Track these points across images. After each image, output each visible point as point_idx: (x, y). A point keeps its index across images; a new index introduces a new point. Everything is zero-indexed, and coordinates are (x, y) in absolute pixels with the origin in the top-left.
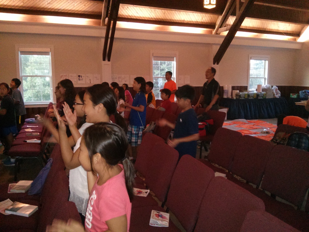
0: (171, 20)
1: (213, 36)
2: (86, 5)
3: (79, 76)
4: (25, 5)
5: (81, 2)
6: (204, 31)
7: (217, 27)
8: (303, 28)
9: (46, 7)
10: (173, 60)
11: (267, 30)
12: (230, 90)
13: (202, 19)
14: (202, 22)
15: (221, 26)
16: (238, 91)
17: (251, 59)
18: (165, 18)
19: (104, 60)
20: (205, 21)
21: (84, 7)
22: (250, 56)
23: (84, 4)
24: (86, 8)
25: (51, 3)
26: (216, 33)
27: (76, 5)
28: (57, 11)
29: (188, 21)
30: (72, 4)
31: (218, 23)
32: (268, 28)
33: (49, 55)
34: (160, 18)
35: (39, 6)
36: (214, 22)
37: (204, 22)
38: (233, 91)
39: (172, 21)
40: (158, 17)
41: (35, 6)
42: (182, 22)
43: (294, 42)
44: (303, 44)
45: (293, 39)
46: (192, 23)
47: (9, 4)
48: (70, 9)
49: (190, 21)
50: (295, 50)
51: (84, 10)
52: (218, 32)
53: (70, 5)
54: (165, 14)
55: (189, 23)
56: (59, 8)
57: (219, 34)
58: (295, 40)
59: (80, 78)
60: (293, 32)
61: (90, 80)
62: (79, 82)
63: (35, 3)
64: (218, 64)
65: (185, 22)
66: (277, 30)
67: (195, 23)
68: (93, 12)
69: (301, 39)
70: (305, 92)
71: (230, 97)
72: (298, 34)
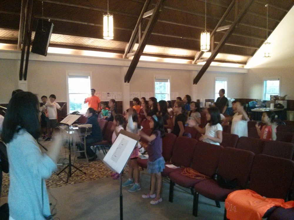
0: (167, 54)
1: (193, 65)
2: (116, 44)
3: (108, 93)
4: (75, 43)
5: (113, 42)
6: (187, 61)
7: (196, 59)
8: (248, 58)
9: (89, 44)
10: (168, 82)
11: (226, 60)
12: (204, 102)
13: (187, 54)
14: (186, 56)
15: (198, 59)
16: (210, 103)
17: (216, 81)
18: (164, 53)
19: (125, 82)
21: (114, 45)
22: (216, 78)
23: (114, 44)
24: (115, 46)
25: (93, 42)
26: (195, 63)
27: (110, 43)
28: (95, 47)
30: (107, 43)
31: (197, 56)
33: (88, 78)
34: (161, 53)
35: (85, 44)
36: (194, 55)
37: (188, 56)
38: (206, 103)
40: (159, 53)
41: (82, 43)
42: (174, 56)
43: (242, 68)
44: (249, 70)
45: (242, 66)
46: (180, 56)
47: (65, 42)
48: (105, 46)
50: (244, 74)
51: (114, 47)
53: (106, 44)
55: (178, 56)
56: (98, 46)
57: (197, 63)
58: (243, 67)
59: (109, 95)
60: (242, 61)
61: (115, 96)
62: (108, 98)
63: (82, 42)
64: (196, 84)
65: (176, 56)
66: (232, 60)
67: (185, 56)
68: (118, 49)
69: (247, 67)
70: (253, 103)
71: (205, 107)
72: (245, 63)
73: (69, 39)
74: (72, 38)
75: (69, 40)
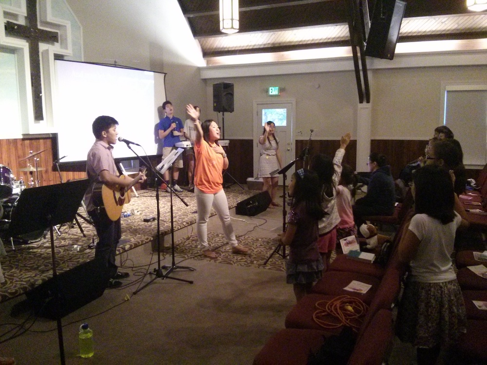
73: (446, 22)
74: (452, 18)
75: (446, 24)
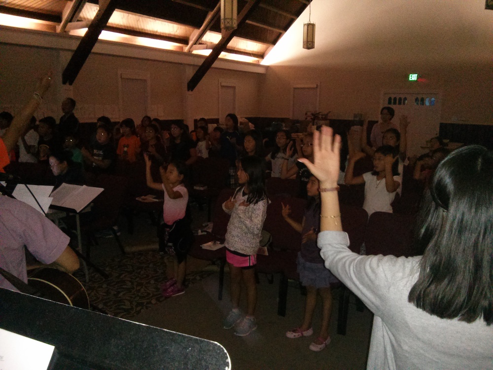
0: (142, 29)
1: (188, 54)
6: (175, 46)
7: (191, 43)
8: (268, 48)
11: (235, 49)
13: (176, 31)
14: (175, 35)
15: (195, 44)
18: (137, 27)
19: (64, 83)
20: (178, 34)
29: (160, 33)
31: (193, 39)
32: (237, 47)
34: (131, 25)
36: (187, 36)
37: (177, 36)
39: (144, 31)
40: (128, 25)
42: (155, 33)
43: (257, 64)
44: (267, 68)
45: (257, 61)
46: (164, 35)
49: (163, 33)
50: (260, 75)
52: (191, 50)
54: (139, 22)
55: (162, 35)
57: (192, 51)
58: (259, 61)
60: (258, 52)
65: (157, 34)
66: (245, 50)
69: (265, 62)
72: (261, 56)
